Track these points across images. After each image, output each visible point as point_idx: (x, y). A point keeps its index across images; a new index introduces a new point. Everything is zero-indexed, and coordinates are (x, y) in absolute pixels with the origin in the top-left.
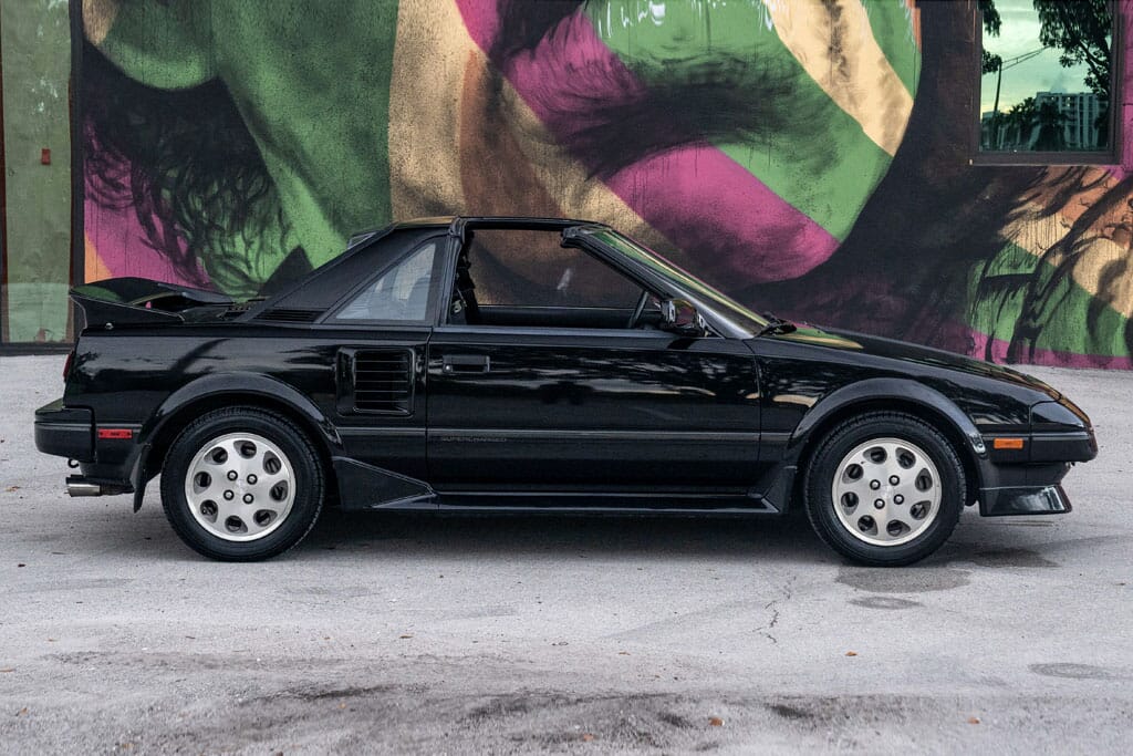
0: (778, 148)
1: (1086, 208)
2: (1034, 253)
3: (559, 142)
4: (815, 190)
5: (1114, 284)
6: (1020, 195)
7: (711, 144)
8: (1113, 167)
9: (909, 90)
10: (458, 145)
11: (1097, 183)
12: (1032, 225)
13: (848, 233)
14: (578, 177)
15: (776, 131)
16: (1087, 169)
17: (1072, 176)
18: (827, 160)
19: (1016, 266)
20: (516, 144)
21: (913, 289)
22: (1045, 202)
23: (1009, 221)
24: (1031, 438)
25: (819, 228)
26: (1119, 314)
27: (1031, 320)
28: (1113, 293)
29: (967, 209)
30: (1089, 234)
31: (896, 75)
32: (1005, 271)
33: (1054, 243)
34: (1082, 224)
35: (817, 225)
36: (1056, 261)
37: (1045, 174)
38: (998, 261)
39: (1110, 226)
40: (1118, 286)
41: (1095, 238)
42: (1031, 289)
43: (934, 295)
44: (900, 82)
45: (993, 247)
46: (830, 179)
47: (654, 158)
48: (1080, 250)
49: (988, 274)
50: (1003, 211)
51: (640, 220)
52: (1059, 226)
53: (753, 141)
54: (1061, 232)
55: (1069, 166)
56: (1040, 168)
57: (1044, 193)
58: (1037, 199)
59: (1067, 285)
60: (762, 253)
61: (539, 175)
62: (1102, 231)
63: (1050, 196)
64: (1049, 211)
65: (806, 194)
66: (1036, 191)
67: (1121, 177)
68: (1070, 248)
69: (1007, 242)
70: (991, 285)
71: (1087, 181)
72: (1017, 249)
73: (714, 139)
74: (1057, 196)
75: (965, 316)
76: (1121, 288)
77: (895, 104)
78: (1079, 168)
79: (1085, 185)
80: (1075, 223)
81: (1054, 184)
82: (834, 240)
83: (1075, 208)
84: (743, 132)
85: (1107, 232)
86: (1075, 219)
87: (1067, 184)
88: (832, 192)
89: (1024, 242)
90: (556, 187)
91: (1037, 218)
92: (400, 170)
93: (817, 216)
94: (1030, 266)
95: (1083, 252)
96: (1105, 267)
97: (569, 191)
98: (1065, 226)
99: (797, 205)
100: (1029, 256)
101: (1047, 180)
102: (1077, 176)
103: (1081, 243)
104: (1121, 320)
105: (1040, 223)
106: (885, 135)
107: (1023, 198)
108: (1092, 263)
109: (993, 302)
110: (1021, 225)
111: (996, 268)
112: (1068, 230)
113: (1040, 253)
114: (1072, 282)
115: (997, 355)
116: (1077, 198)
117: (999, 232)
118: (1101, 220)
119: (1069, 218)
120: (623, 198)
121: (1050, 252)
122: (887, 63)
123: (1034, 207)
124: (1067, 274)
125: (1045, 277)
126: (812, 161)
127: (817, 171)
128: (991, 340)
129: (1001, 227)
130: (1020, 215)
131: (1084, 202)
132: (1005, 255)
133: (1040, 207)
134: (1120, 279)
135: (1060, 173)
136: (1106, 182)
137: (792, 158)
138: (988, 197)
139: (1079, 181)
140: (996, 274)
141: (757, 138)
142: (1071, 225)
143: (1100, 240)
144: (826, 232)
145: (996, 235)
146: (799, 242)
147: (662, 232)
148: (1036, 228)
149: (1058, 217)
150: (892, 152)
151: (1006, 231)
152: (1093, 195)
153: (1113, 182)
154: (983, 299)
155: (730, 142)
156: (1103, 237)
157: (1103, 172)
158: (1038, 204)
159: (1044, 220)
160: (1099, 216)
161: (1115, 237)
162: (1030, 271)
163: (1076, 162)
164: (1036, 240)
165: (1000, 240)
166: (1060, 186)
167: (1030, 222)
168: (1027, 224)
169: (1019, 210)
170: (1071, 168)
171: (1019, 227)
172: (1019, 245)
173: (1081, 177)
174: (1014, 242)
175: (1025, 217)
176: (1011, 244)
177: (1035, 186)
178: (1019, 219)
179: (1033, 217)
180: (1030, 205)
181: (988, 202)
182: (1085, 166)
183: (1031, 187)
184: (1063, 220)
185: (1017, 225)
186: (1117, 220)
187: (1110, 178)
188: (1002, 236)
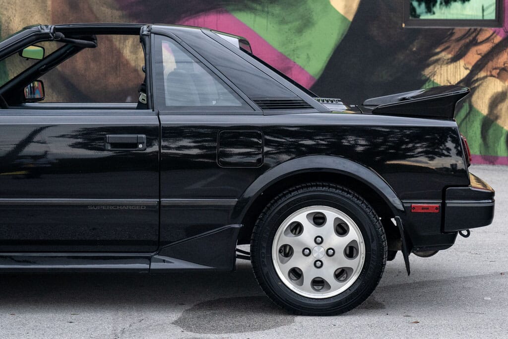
0: (273, 15)
1: (480, 57)
3: (122, 8)
4: (298, 44)
5: (499, 107)
6: (436, 48)
7: (227, 12)
8: (497, 29)
10: (50, 9)
11: (487, 40)
12: (444, 68)
13: (321, 73)
15: (271, 3)
16: (481, 30)
17: (470, 36)
18: (307, 23)
20: (91, 11)
22: (453, 53)
23: (428, 65)
25: (301, 70)
26: (503, 128)
28: (498, 114)
29: (401, 57)
30: (482, 74)
33: (459, 80)
34: (478, 67)
35: (300, 67)
37: (452, 34)
39: (496, 69)
40: (501, 109)
41: (486, 77)
46: (309, 36)
47: (187, 20)
48: (476, 85)
50: (425, 59)
52: (462, 69)
53: (256, 10)
54: (464, 73)
55: (468, 28)
56: (449, 29)
57: (452, 46)
59: (468, 109)
62: (491, 72)
63: (456, 48)
64: (455, 59)
65: (292, 47)
67: (503, 36)
68: (470, 83)
69: (427, 80)
71: (481, 38)
72: (434, 84)
73: (230, 8)
74: (460, 49)
76: (503, 111)
78: (475, 30)
79: (479, 41)
80: (473, 67)
81: (458, 40)
82: (311, 77)
83: (473, 57)
84: (249, 3)
85: (495, 72)
86: (473, 64)
87: (468, 40)
88: (310, 45)
89: (439, 79)
91: (447, 63)
92: (8, 27)
93: (300, 62)
95: (478, 86)
96: (492, 96)
98: (467, 69)
99: (286, 54)
101: (454, 38)
102: (474, 35)
103: (477, 80)
104: (504, 132)
105: (449, 66)
106: (346, 6)
107: (438, 50)
108: (485, 94)
110: (437, 68)
112: (468, 72)
114: (471, 107)
116: (474, 50)
117: (423, 73)
118: (490, 65)
119: (469, 63)
123: (448, 56)
124: (467, 100)
126: (297, 24)
127: (300, 31)
129: (423, 68)
130: (437, 61)
131: (479, 53)
133: (450, 56)
134: (502, 104)
135: (463, 33)
136: (493, 39)
137: (283, 22)
138: (414, 49)
139: (475, 39)
141: (259, 7)
142: (470, 67)
143: (489, 78)
144: (307, 73)
145: (421, 74)
148: (447, 70)
149: (461, 63)
150: (351, 18)
151: (427, 72)
152: (485, 48)
153: (498, 39)
155: (240, 10)
156: (492, 76)
157: (491, 32)
158: (449, 53)
159: (452, 65)
160: (488, 62)
161: (499, 76)
163: (473, 26)
164: (447, 78)
165: (423, 78)
166: (463, 42)
167: (442, 66)
168: (441, 67)
169: (436, 58)
170: (470, 29)
171: (436, 69)
172: (435, 81)
173: (476, 36)
174: (432, 79)
175: (440, 62)
176: (430, 80)
177: (446, 42)
178: (435, 64)
179: (445, 63)
180: (443, 54)
181: (414, 52)
182: (479, 28)
183: (444, 43)
184: (465, 64)
185: (434, 68)
186: (501, 65)
187: (496, 36)
188: (424, 75)
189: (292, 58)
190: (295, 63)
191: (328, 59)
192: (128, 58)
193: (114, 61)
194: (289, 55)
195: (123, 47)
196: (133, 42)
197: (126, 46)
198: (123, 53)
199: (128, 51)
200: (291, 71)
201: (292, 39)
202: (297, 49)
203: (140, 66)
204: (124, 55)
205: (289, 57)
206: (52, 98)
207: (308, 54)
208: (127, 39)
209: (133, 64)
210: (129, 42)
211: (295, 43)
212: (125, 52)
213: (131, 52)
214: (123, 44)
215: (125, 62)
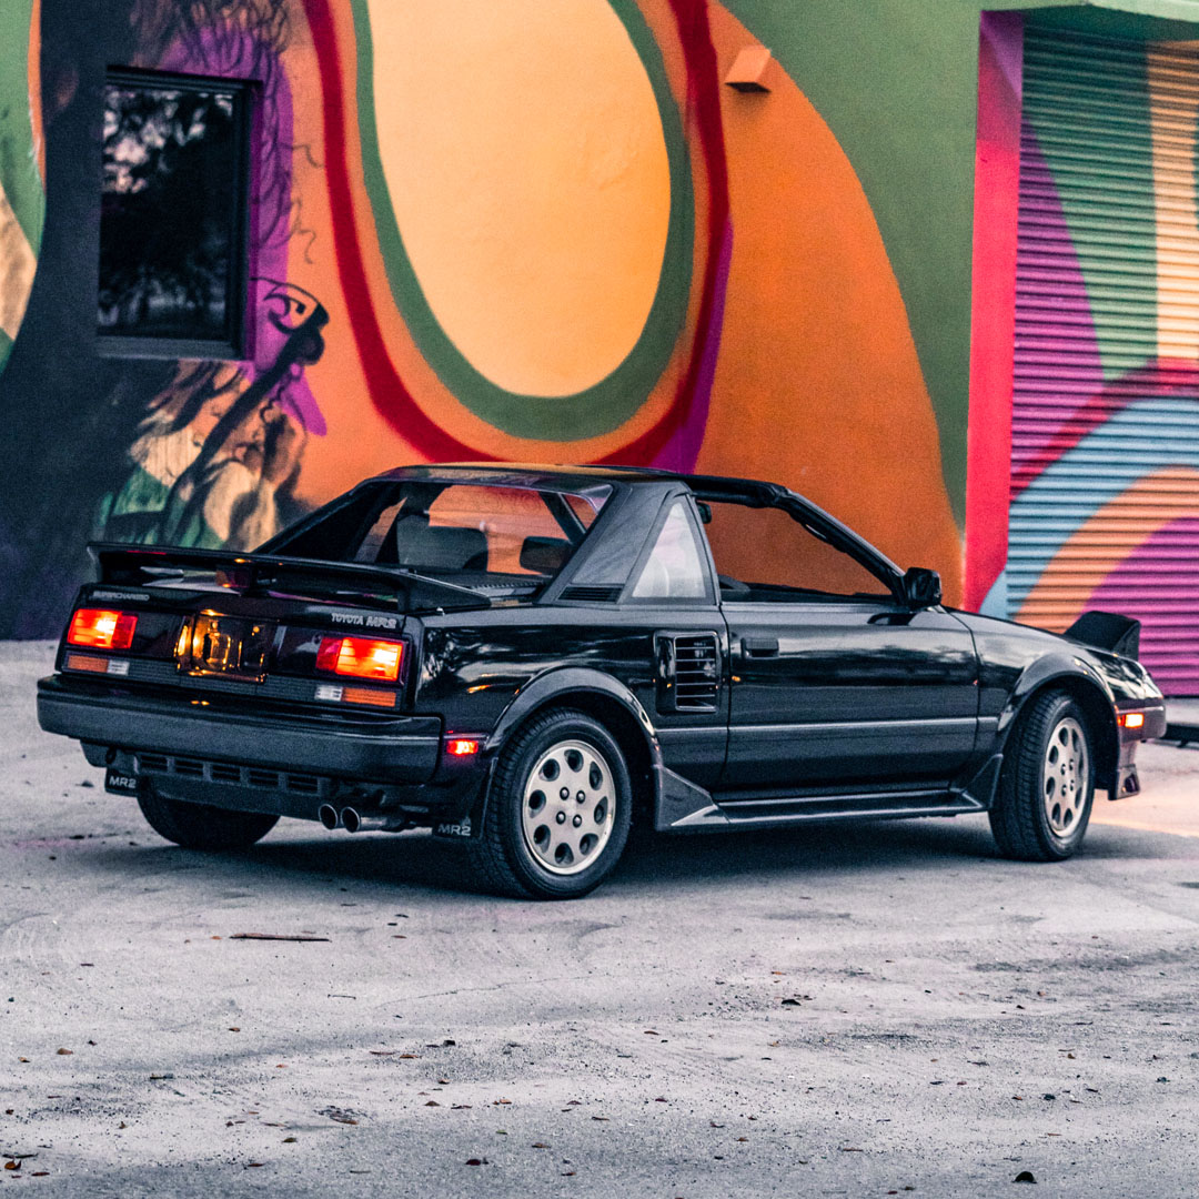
2: (164, 482)
5: (246, 525)
6: (151, 398)
8: (245, 364)
9: (33, 248)
11: (228, 386)
12: (162, 442)
16: (219, 365)
17: (202, 376)
19: (144, 500)
21: (32, 533)
29: (94, 419)
30: (220, 457)
31: (17, 226)
32: (133, 508)
36: (186, 493)
37: (175, 372)
38: (125, 494)
39: (241, 445)
40: (248, 528)
41: (225, 462)
43: (57, 543)
44: (21, 234)
45: (121, 472)
48: (211, 478)
49: (116, 511)
50: (131, 426)
54: (193, 453)
55: (201, 360)
56: (171, 362)
57: (175, 397)
58: (168, 406)
64: (179, 425)
66: (166, 395)
67: (252, 377)
68: (201, 475)
71: (220, 381)
72: (147, 477)
76: (252, 532)
77: (16, 266)
78: (211, 363)
81: (185, 384)
83: (206, 421)
86: (207, 434)
87: (198, 386)
94: (159, 501)
96: (235, 503)
100: (158, 486)
101: (177, 380)
106: (5, 309)
107: (153, 405)
108: (224, 498)
111: (124, 504)
113: (169, 482)
114: (203, 523)
118: (234, 437)
121: (181, 481)
122: (9, 207)
123: (165, 417)
125: (175, 517)
130: (150, 427)
131: (216, 411)
132: (135, 484)
133: (170, 418)
136: (238, 384)
138: (115, 402)
139: (210, 383)
140: (124, 512)
142: (202, 441)
143: (232, 464)
149: (188, 432)
150: (13, 335)
151: (136, 449)
152: (224, 402)
153: (245, 385)
156: (235, 460)
158: (169, 412)
161: (246, 461)
162: (160, 507)
164: (166, 463)
166: (191, 389)
167: (160, 439)
168: (157, 440)
169: (148, 421)
170: (203, 364)
171: (148, 446)
172: (148, 470)
173: (213, 376)
174: (143, 465)
175: (155, 431)
176: (140, 468)
177: (166, 388)
178: (148, 434)
179: (164, 431)
181: (115, 409)
182: (216, 360)
183: (161, 390)
184: (195, 436)
185: (146, 442)
186: (249, 438)
187: (241, 379)
188: (130, 458)
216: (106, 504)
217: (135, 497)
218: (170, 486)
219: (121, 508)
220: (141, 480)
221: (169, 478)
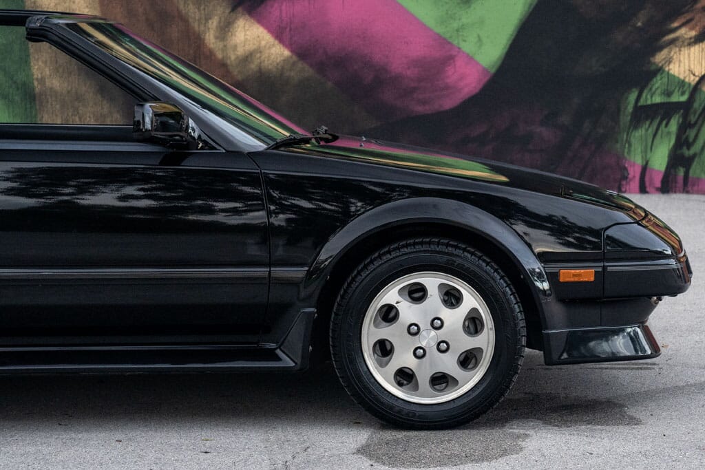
2: (687, 80)
4: (464, 20)
6: (673, 21)
12: (685, 51)
13: (499, 63)
14: (222, 9)
19: (668, 94)
21: (565, 119)
22: (697, 28)
23: (661, 48)
24: (604, 268)
25: (470, 59)
27: (685, 148)
29: (619, 36)
32: (658, 99)
35: (468, 55)
38: (651, 89)
42: (685, 116)
43: (587, 125)
45: (646, 75)
46: (480, 8)
49: (642, 102)
50: (655, 38)
51: (287, 53)
57: (697, 18)
60: (413, 85)
61: (181, 7)
63: (702, 20)
64: (702, 38)
65: (455, 25)
66: (688, 16)
69: (659, 70)
70: (644, 114)
72: (670, 77)
75: (618, 146)
82: (485, 70)
88: (481, 22)
89: (677, 69)
90: (199, 20)
91: (690, 44)
93: (468, 47)
94: (683, 93)
97: (214, 23)
99: (447, 36)
100: (682, 83)
101: (699, 6)
105: (692, 49)
107: (676, 25)
109: (647, 130)
110: (674, 52)
111: (649, 97)
113: (693, 80)
115: (651, 183)
117: (652, 59)
120: (270, 30)
123: (687, 33)
125: (699, 104)
128: (645, 169)
129: (653, 53)
130: (673, 42)
132: (658, 83)
133: (693, 33)
138: (639, 24)
140: (649, 102)
144: (477, 63)
145: (649, 62)
146: (450, 73)
147: (311, 66)
148: (689, 55)
151: (659, 58)
154: (636, 128)
158: (692, 29)
159: (697, 46)
162: (684, 98)
164: (689, 66)
165: (653, 68)
167: (682, 49)
168: (680, 50)
169: (672, 36)
171: (672, 53)
172: (671, 72)
174: (667, 69)
175: (677, 43)
176: (664, 71)
177: (687, 12)
178: (671, 46)
179: (686, 44)
180: (683, 31)
181: (640, 29)
183: (684, 13)
185: (670, 52)
188: (654, 63)
189: (455, 43)
190: (459, 48)
191: (510, 43)
192: (212, 46)
193: (191, 52)
194: (451, 37)
195: (205, 32)
196: (220, 22)
197: (209, 29)
198: (204, 39)
199: (212, 37)
200: (454, 62)
201: (455, 14)
202: (463, 27)
203: (230, 58)
204: (206, 42)
205: (450, 40)
206: (102, 108)
207: (479, 36)
208: (210, 19)
209: (219, 55)
210: (213, 23)
211: (460, 19)
212: (207, 37)
213: (216, 38)
214: (205, 26)
215: (208, 53)
216: (632, 97)
217: (659, 91)
218: (693, 83)
219: (646, 100)
220: (665, 80)
221: (692, 77)
